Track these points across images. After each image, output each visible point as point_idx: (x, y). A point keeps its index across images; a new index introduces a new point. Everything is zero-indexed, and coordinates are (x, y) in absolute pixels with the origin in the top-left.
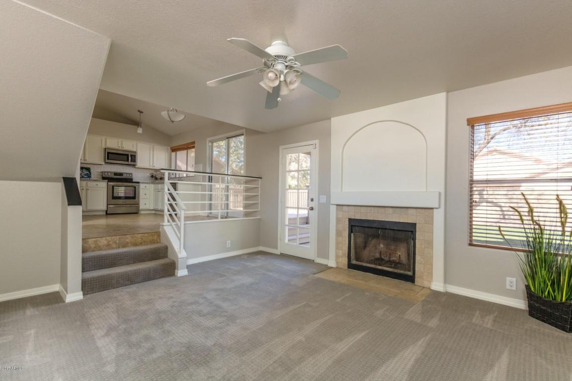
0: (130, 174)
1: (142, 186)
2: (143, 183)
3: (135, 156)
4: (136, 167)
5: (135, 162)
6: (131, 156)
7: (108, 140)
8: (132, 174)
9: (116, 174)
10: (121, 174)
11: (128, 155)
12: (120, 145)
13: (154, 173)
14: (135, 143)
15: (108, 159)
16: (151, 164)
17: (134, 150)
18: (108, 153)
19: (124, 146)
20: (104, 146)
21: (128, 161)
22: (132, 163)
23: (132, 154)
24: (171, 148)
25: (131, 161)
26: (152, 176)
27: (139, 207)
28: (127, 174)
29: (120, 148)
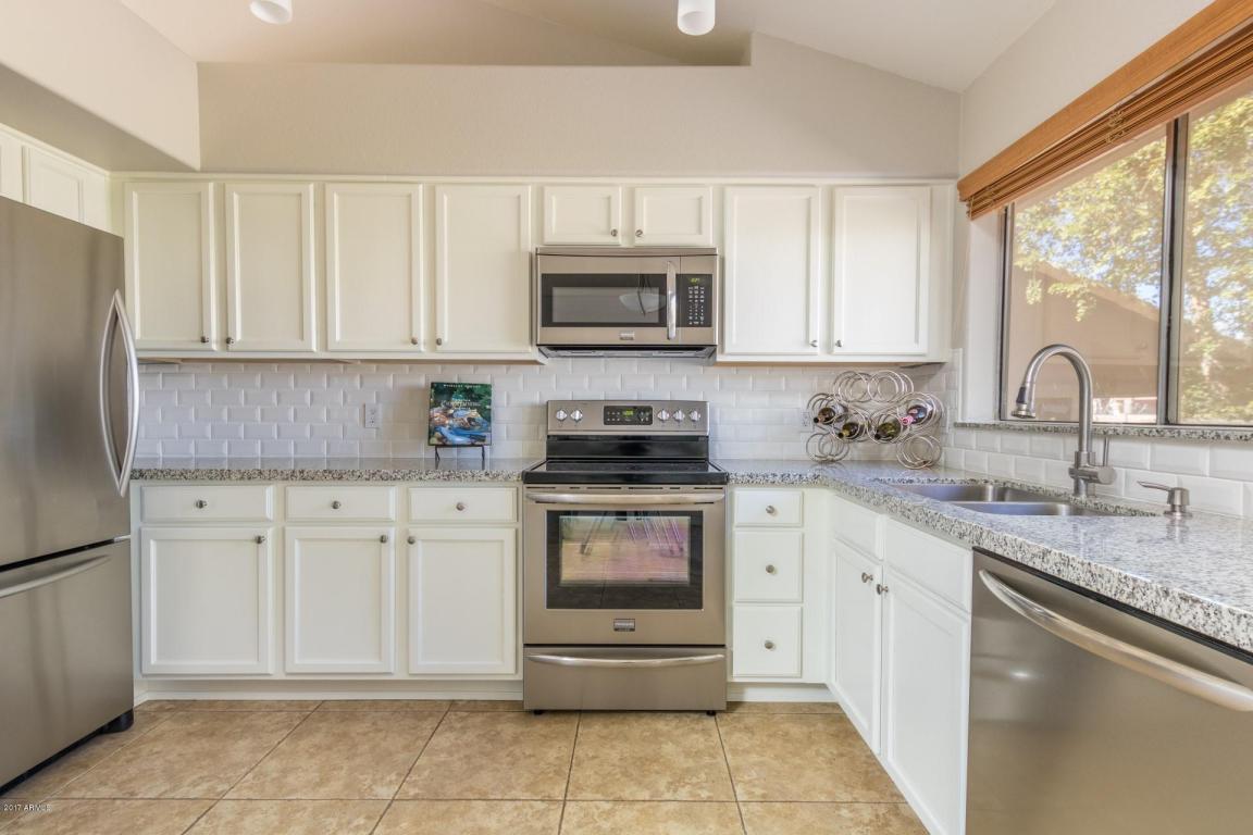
0: (690, 406)
1: (746, 502)
2: (751, 480)
3: (707, 280)
4: (720, 358)
5: (708, 323)
6: (682, 280)
7: (553, 201)
8: (701, 406)
9: (612, 413)
10: (642, 412)
11: (657, 282)
12: (619, 223)
13: (841, 395)
14: (708, 186)
15: (548, 321)
16: (817, 333)
17: (707, 240)
18: (551, 282)
19: (643, 223)
20: (530, 245)
21: (662, 322)
22: (693, 335)
23: (692, 267)
24: (961, 187)
25: (683, 322)
26: (826, 415)
27: (724, 667)
28: (673, 406)
29: (622, 242)
